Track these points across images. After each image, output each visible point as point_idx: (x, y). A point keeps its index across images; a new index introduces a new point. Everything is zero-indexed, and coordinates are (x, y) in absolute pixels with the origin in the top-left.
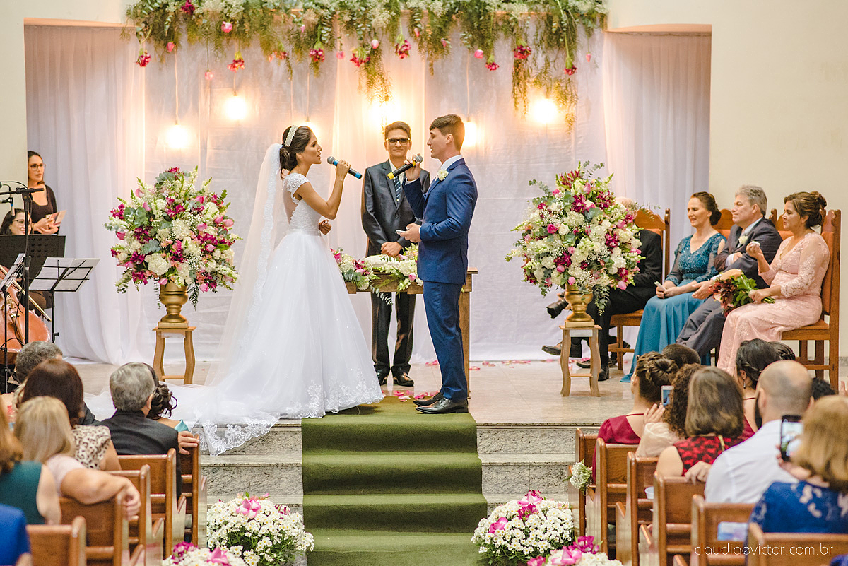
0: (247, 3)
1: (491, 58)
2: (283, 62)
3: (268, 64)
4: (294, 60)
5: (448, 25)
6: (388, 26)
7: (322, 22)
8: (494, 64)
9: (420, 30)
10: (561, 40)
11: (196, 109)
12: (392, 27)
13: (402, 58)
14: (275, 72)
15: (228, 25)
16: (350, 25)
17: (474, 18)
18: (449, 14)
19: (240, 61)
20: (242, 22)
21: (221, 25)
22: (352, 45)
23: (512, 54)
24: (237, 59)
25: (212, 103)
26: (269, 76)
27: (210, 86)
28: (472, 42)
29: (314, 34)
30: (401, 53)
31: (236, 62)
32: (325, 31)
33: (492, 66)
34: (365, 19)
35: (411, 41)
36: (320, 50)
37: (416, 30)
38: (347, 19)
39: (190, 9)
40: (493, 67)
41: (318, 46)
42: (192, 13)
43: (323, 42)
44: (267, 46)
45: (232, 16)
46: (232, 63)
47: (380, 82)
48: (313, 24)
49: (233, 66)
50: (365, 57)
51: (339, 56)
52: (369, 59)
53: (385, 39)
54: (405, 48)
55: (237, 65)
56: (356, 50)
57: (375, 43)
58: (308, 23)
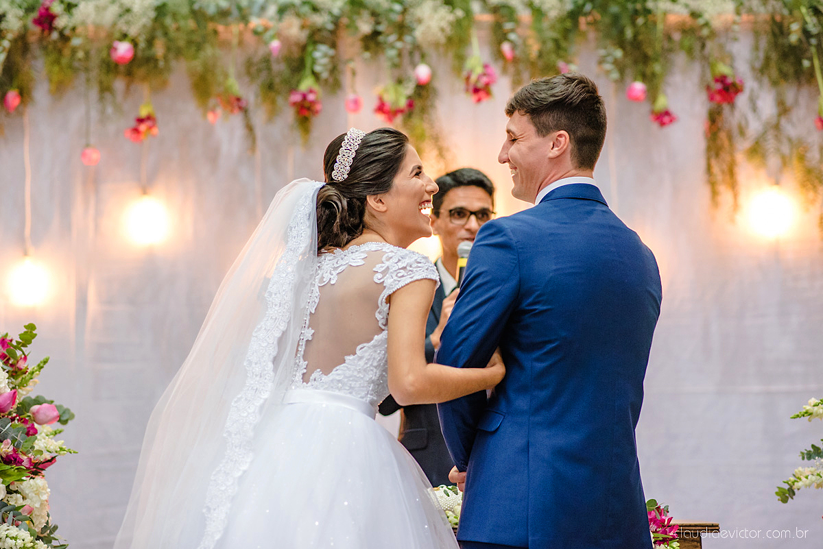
0: (164, 5)
1: (662, 103)
2: (237, 120)
3: (209, 132)
4: (259, 117)
5: (571, 36)
6: (450, 40)
7: (315, 36)
8: (667, 113)
9: (514, 46)
10: (806, 63)
11: (67, 226)
12: (457, 41)
13: (479, 100)
14: (225, 148)
15: (123, 49)
16: (372, 41)
17: (625, 21)
18: (574, 15)
19: (149, 118)
20: (150, 42)
21: (111, 48)
22: (377, 81)
23: (704, 96)
24: (144, 113)
25: (98, 214)
26: (213, 156)
27: (94, 181)
28: (621, 69)
29: (298, 64)
30: (476, 91)
31: (140, 121)
32: (321, 54)
33: (663, 118)
34: (402, 29)
35: (496, 69)
36: (311, 91)
37: (506, 47)
38: (365, 27)
39: (46, 20)
40: (666, 119)
41: (307, 83)
42: (51, 28)
43: (316, 75)
44: (203, 86)
45: (133, 31)
46: (133, 123)
47: (435, 153)
48: (297, 44)
49: (136, 130)
50: (403, 103)
51: (352, 105)
52: (410, 105)
53: (444, 68)
54: (485, 80)
55: (143, 127)
56: (386, 90)
57: (423, 72)
58: (285, 40)
